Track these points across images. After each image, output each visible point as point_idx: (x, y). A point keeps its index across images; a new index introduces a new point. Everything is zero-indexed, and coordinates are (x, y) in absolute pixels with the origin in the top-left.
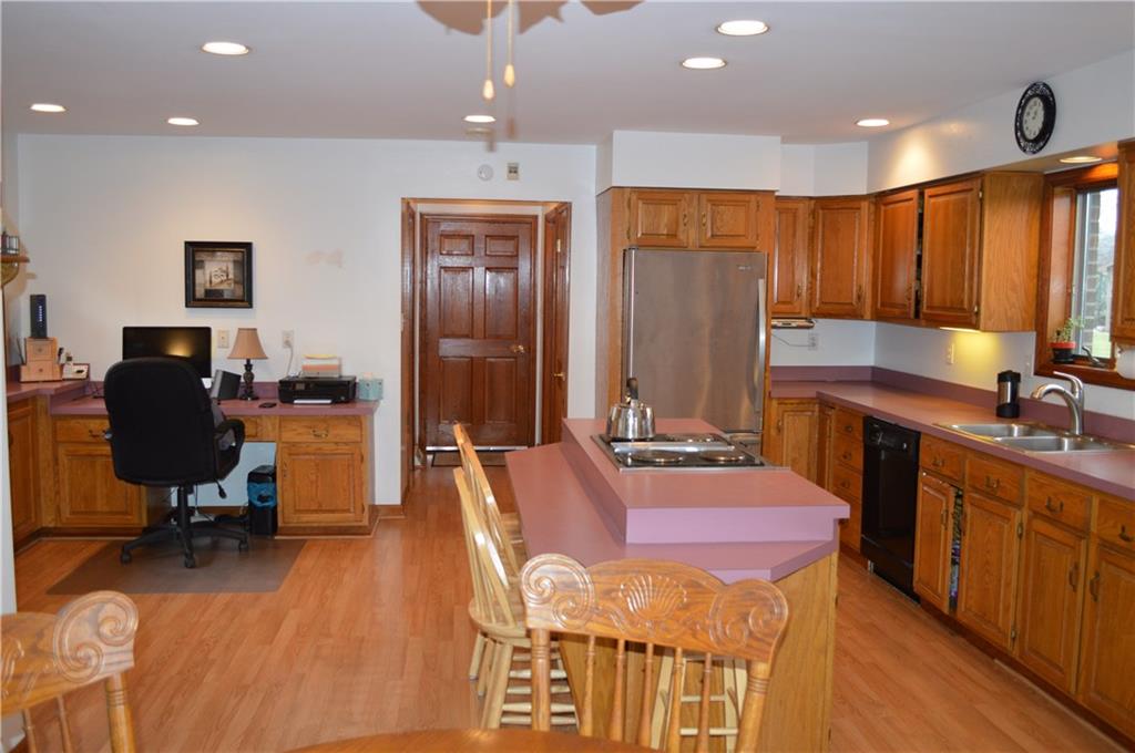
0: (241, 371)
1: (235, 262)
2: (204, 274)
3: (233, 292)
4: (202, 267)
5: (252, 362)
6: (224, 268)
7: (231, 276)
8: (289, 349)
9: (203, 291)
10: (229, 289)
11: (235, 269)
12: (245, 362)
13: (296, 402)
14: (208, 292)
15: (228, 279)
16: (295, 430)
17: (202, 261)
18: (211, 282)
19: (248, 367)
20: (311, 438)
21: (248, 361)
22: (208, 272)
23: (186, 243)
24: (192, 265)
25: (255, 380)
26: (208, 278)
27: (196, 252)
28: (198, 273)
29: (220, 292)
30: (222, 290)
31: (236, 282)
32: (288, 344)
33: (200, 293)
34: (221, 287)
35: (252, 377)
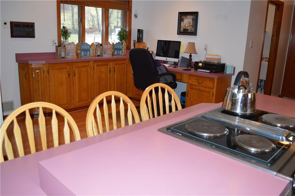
0: (188, 57)
1: (193, 19)
2: (184, 23)
3: (191, 30)
4: (183, 21)
5: (192, 54)
6: (189, 21)
7: (191, 24)
8: (206, 51)
9: (183, 29)
10: (190, 29)
11: (192, 21)
12: (189, 54)
13: (198, 70)
14: (184, 30)
15: (190, 25)
16: (192, 80)
17: (183, 19)
18: (185, 26)
19: (190, 56)
20: (196, 84)
21: (191, 54)
22: (185, 23)
23: (179, 12)
24: (180, 20)
25: (192, 61)
26: (184, 25)
27: (182, 15)
28: (182, 23)
29: (187, 30)
30: (188, 29)
31: (192, 26)
32: (206, 49)
33: (182, 30)
34: (188, 28)
35: (191, 60)
